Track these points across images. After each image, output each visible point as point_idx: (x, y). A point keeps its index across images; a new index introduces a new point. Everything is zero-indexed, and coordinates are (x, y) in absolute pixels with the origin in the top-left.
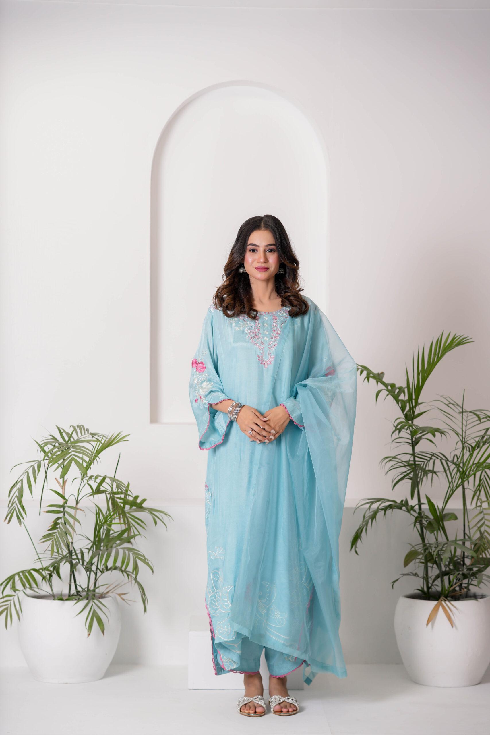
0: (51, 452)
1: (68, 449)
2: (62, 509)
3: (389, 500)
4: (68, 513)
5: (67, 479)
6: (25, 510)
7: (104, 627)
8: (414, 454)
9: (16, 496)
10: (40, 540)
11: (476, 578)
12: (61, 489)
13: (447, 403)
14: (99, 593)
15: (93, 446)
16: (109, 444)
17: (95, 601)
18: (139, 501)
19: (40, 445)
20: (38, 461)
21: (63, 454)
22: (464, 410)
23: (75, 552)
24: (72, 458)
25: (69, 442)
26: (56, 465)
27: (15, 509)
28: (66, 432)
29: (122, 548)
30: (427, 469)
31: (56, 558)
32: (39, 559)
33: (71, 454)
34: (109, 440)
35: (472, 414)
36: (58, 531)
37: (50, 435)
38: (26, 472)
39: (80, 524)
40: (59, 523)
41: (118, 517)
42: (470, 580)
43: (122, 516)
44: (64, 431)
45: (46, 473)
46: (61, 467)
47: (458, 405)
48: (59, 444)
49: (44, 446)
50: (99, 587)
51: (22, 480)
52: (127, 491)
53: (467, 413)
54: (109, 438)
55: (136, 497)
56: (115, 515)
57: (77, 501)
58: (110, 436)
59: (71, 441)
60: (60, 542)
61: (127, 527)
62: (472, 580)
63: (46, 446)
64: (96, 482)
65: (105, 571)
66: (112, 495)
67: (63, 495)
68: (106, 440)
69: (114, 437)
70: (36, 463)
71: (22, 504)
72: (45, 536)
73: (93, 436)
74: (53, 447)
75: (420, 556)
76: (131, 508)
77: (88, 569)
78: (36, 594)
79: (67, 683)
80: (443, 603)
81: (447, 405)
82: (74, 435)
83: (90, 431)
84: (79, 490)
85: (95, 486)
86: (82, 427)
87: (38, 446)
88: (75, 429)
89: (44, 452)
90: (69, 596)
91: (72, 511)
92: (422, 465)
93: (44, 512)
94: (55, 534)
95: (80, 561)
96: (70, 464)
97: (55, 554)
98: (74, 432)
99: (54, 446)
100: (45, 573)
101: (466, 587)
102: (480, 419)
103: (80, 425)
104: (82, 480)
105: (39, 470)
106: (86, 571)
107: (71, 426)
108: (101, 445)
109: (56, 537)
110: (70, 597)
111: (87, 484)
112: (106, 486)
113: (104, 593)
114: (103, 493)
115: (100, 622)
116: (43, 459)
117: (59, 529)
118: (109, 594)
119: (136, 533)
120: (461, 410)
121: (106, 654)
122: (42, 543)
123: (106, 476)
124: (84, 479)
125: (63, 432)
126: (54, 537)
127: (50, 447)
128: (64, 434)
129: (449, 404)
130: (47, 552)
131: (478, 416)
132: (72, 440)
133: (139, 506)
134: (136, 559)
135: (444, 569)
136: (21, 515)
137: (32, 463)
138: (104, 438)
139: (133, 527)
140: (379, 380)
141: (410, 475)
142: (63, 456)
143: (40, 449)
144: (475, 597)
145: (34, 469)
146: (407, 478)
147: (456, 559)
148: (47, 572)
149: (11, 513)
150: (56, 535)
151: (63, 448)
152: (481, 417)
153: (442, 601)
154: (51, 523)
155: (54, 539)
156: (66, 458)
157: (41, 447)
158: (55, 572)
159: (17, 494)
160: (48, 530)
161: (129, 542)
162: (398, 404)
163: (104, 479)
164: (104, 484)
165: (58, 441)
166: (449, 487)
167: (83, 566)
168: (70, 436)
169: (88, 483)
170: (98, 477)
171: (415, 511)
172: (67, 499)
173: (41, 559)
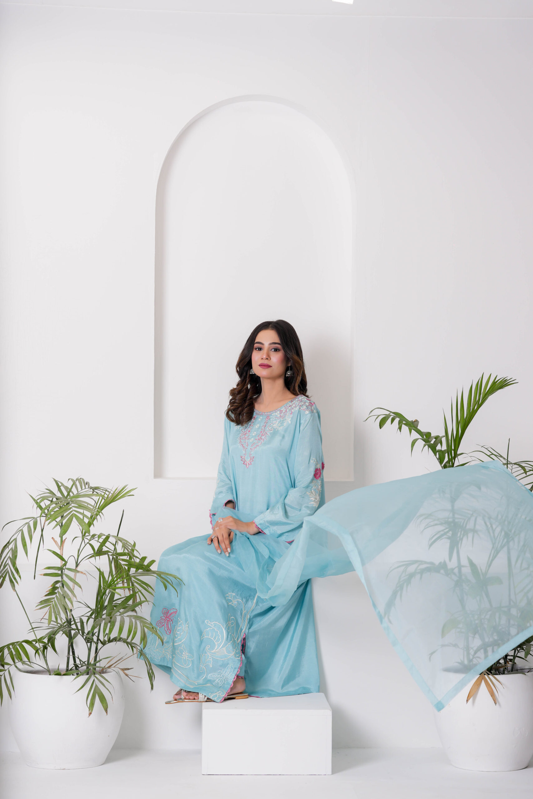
0: (48, 508)
1: (67, 504)
2: (60, 572)
3: (426, 563)
4: (67, 576)
5: (66, 538)
6: (19, 573)
7: (107, 705)
8: (453, 511)
9: (9, 557)
10: (36, 607)
11: (523, 649)
12: (59, 550)
13: (489, 453)
14: (100, 667)
15: (95, 502)
16: (114, 498)
17: (97, 676)
18: (146, 563)
19: (35, 500)
20: (34, 518)
21: (62, 510)
22: (508, 462)
23: (74, 620)
24: (73, 514)
25: (69, 497)
26: (54, 523)
27: (8, 572)
28: (64, 485)
29: (128, 616)
30: (468, 527)
31: (54, 628)
32: (33, 629)
33: (71, 510)
34: (113, 494)
35: (518, 466)
36: (56, 596)
37: (47, 489)
38: (20, 530)
39: (81, 588)
40: (58, 588)
41: (121, 582)
42: (517, 652)
43: (126, 580)
44: (63, 485)
45: (42, 530)
46: (60, 525)
47: (501, 456)
48: (57, 499)
49: (41, 502)
50: (99, 661)
51: (15, 539)
52: (133, 550)
53: (511, 465)
54: (112, 492)
55: (144, 559)
56: (119, 580)
57: (77, 563)
58: (114, 490)
59: (70, 496)
60: (59, 609)
61: (131, 592)
62: (518, 652)
63: (43, 502)
64: (99, 542)
65: (107, 643)
66: (115, 557)
67: (62, 555)
68: (109, 494)
69: (119, 490)
70: (31, 521)
71: (16, 566)
72: (41, 602)
73: (93, 491)
74: (49, 502)
75: (461, 626)
76: (136, 571)
77: (89, 640)
78: (30, 669)
79: (64, 769)
80: (486, 676)
81: (489, 456)
82: (74, 490)
83: (92, 485)
84: (79, 550)
85: (96, 546)
86: (81, 479)
87: (34, 501)
88: (74, 484)
89: (41, 508)
90: (67, 670)
91: (71, 574)
92: (462, 524)
93: (41, 575)
94: (53, 600)
95: (80, 631)
96: (70, 521)
97: (52, 623)
98: (74, 486)
99: (52, 501)
100: (39, 645)
101: (511, 660)
102: (526, 472)
103: (79, 478)
104: (83, 539)
105: (35, 529)
106: (87, 643)
107: (69, 479)
108: (103, 500)
109: (54, 603)
110: (68, 672)
111: (88, 544)
112: (109, 546)
113: (106, 667)
114: (106, 554)
115: (103, 699)
116: (39, 515)
117: (57, 594)
118: (112, 668)
119: (143, 599)
120: (505, 462)
121: (109, 736)
122: (38, 609)
123: (109, 534)
124: (84, 538)
125: (61, 486)
126: (51, 603)
127: (48, 503)
128: (62, 488)
129: (491, 455)
130: (43, 621)
131: (523, 468)
132: (71, 494)
133: (147, 570)
134: (144, 628)
135: (487, 640)
136: (15, 579)
137: (27, 521)
138: (107, 493)
139: (139, 593)
140: (414, 428)
141: (448, 534)
142: (62, 512)
143: (35, 506)
144: (521, 671)
145: (29, 527)
146: (445, 538)
147: (500, 628)
148: (41, 644)
149: (3, 577)
150: (55, 601)
151: (61, 503)
152: (527, 470)
153: (485, 674)
154: (49, 587)
155: (52, 605)
156: (65, 515)
157: (37, 503)
158: (50, 644)
159: (10, 555)
160: (46, 596)
161: (134, 610)
162: (436, 455)
163: (108, 537)
164: (108, 544)
165: (56, 495)
166: (493, 547)
167: (83, 637)
168: (69, 491)
169: (90, 542)
170: (102, 536)
171: (455, 574)
172: (66, 561)
173: (34, 629)
